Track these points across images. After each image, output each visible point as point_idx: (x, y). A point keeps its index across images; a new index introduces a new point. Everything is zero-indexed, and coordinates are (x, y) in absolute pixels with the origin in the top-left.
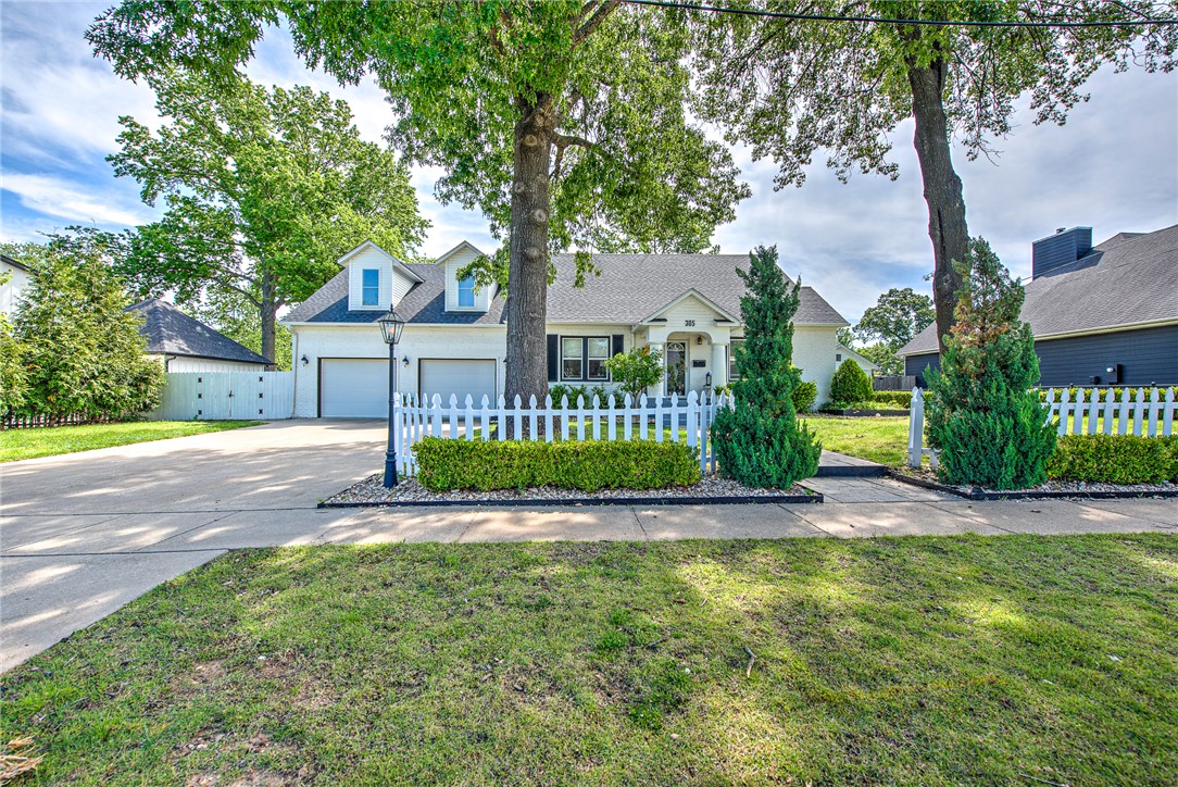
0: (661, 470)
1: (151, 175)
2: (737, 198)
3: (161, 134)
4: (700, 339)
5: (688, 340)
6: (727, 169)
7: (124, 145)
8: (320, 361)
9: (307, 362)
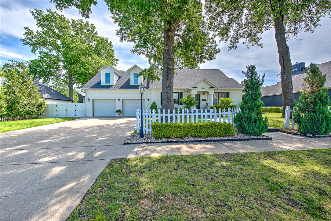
0: (225, 131)
1: (34, 45)
2: (216, 52)
3: (37, 33)
4: (204, 93)
5: (201, 93)
6: (214, 44)
7: (26, 36)
8: (93, 100)
9: (89, 100)
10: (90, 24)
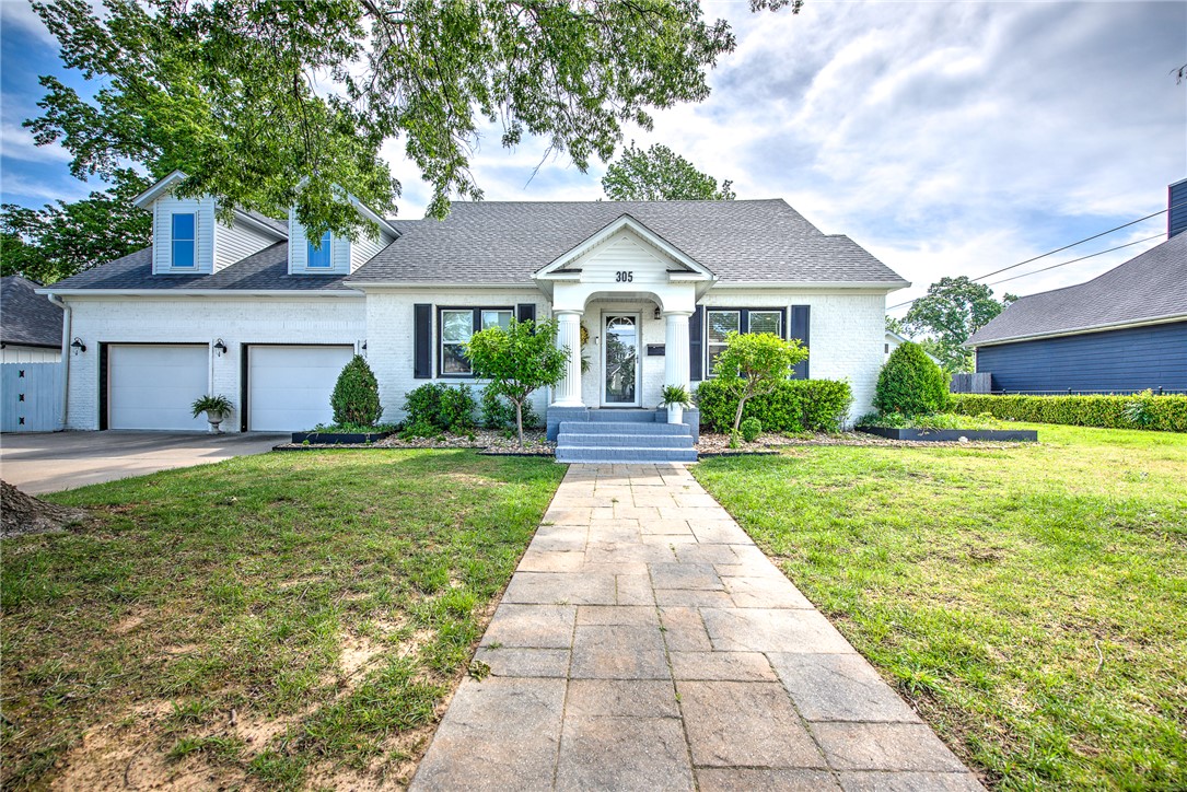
3: (99, 100)
4: (658, 309)
7: (47, 109)
8: (104, 347)
9: (84, 349)
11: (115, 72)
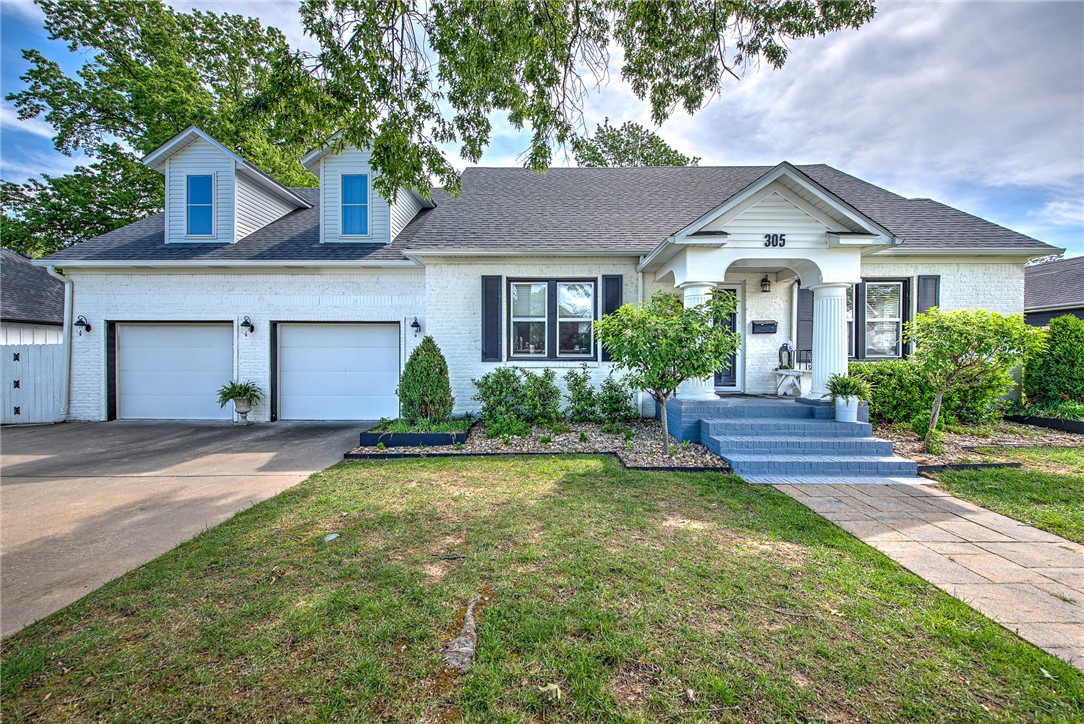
3: (82, 76)
4: (766, 279)
5: (744, 284)
8: (111, 326)
9: (88, 328)
10: (266, 29)
11: (100, 46)
